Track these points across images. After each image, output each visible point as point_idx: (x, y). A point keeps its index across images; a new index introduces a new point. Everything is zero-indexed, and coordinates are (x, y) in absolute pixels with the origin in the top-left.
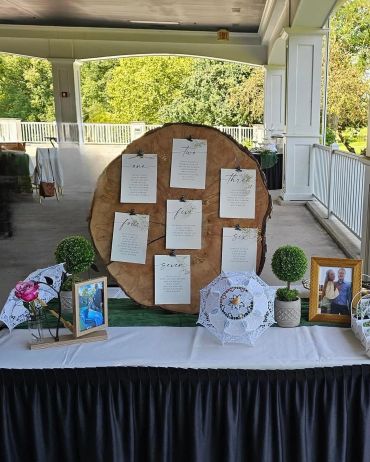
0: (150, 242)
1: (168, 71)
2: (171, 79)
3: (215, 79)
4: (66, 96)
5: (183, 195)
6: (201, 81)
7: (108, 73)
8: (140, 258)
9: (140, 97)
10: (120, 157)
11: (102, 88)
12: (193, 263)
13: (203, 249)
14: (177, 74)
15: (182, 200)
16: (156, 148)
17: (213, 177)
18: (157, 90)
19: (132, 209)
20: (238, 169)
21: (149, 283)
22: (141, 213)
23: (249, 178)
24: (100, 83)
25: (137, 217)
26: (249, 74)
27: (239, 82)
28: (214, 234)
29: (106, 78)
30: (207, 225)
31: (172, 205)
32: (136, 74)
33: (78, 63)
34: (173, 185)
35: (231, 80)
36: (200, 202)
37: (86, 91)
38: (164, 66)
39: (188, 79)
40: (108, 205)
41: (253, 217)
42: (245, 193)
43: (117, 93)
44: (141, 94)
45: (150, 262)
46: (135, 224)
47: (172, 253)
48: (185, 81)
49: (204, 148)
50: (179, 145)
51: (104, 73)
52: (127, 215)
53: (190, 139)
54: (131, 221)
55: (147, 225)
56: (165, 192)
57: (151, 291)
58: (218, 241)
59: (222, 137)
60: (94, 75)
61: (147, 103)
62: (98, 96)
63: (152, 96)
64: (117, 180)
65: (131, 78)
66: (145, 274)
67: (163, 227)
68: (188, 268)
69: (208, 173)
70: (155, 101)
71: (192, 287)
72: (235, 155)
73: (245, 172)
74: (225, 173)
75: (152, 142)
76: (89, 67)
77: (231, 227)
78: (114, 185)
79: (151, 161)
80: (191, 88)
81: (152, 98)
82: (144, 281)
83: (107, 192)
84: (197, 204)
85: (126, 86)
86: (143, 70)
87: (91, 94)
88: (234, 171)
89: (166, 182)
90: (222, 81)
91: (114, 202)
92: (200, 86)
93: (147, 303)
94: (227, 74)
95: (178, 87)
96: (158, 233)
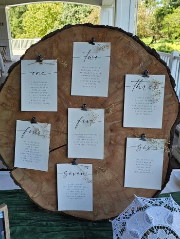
0: (52, 150)
1: (52, 12)
2: (53, 16)
3: (74, 15)
4: (3, 25)
5: (85, 103)
6: (67, 16)
7: (23, 15)
8: (43, 166)
9: (38, 25)
10: (19, 62)
11: (21, 22)
12: (95, 172)
13: (105, 159)
14: (55, 13)
15: (83, 108)
16: (55, 52)
17: (117, 83)
18: (46, 21)
19: (33, 118)
20: (145, 74)
21: (52, 190)
22: (42, 122)
23: (156, 84)
24: (20, 19)
25: (38, 125)
26: (90, 12)
27: (86, 16)
28: (117, 143)
29: (23, 17)
30: (110, 134)
31: (74, 113)
32: (36, 14)
33: (7, 8)
34: (74, 92)
35: (82, 15)
36: (102, 111)
37: (14, 23)
38: (50, 9)
39: (61, 15)
40: (10, 112)
41: (160, 127)
42: (153, 101)
43: (27, 24)
44: (39, 24)
45: (53, 170)
46: (36, 132)
47: (74, 162)
48: (59, 17)
49: (108, 52)
50: (80, 48)
51: (21, 15)
52: (28, 124)
53: (91, 42)
54: (32, 129)
55: (49, 133)
56: (66, 100)
57: (54, 197)
58: (122, 151)
59: (127, 39)
60: (17, 16)
61: (42, 28)
62: (19, 26)
63: (44, 24)
64: (17, 88)
65: (34, 16)
66: (48, 180)
67: (65, 136)
68: (91, 178)
69: (111, 80)
70: (46, 27)
71: (94, 195)
72: (141, 59)
73: (153, 77)
74: (131, 79)
75: (51, 47)
76: (15, 12)
77: (135, 137)
78: (15, 92)
79: (50, 66)
80: (62, 20)
81: (44, 26)
82: (46, 188)
83: (8, 99)
84: (100, 113)
85: (32, 20)
86: (40, 12)
87: (16, 25)
88: (140, 77)
89: (67, 89)
90: (77, 16)
91: (14, 109)
92: (67, 19)
93: (50, 208)
94: (80, 12)
95: (56, 20)
96: (59, 141)
